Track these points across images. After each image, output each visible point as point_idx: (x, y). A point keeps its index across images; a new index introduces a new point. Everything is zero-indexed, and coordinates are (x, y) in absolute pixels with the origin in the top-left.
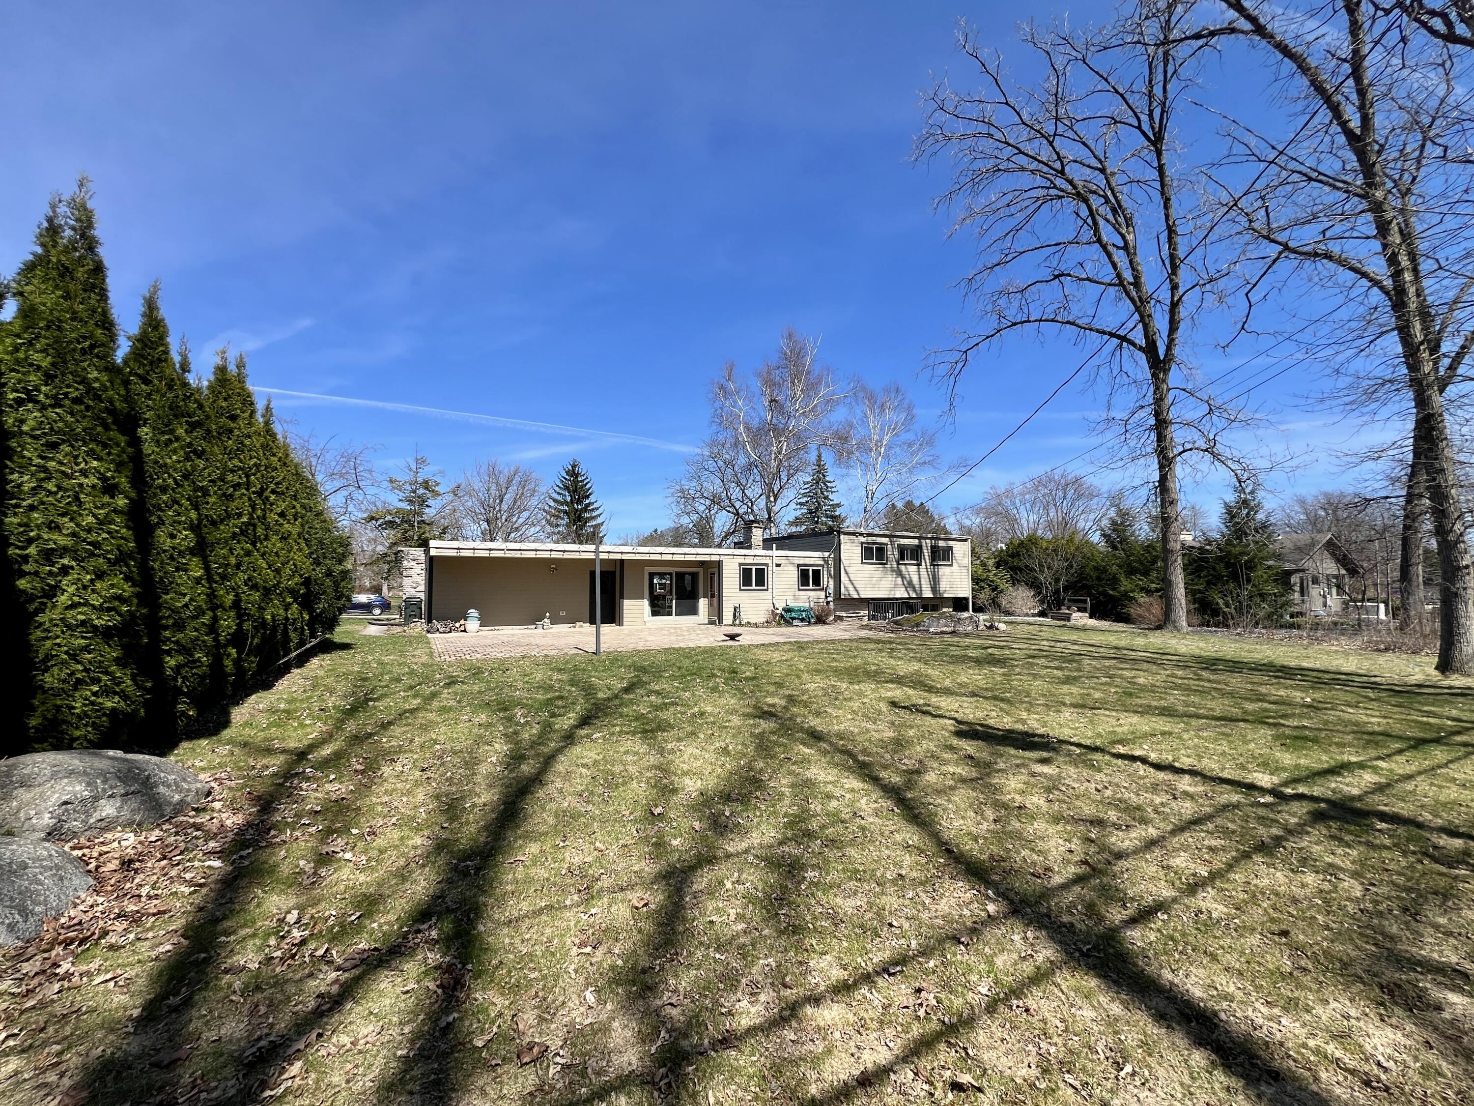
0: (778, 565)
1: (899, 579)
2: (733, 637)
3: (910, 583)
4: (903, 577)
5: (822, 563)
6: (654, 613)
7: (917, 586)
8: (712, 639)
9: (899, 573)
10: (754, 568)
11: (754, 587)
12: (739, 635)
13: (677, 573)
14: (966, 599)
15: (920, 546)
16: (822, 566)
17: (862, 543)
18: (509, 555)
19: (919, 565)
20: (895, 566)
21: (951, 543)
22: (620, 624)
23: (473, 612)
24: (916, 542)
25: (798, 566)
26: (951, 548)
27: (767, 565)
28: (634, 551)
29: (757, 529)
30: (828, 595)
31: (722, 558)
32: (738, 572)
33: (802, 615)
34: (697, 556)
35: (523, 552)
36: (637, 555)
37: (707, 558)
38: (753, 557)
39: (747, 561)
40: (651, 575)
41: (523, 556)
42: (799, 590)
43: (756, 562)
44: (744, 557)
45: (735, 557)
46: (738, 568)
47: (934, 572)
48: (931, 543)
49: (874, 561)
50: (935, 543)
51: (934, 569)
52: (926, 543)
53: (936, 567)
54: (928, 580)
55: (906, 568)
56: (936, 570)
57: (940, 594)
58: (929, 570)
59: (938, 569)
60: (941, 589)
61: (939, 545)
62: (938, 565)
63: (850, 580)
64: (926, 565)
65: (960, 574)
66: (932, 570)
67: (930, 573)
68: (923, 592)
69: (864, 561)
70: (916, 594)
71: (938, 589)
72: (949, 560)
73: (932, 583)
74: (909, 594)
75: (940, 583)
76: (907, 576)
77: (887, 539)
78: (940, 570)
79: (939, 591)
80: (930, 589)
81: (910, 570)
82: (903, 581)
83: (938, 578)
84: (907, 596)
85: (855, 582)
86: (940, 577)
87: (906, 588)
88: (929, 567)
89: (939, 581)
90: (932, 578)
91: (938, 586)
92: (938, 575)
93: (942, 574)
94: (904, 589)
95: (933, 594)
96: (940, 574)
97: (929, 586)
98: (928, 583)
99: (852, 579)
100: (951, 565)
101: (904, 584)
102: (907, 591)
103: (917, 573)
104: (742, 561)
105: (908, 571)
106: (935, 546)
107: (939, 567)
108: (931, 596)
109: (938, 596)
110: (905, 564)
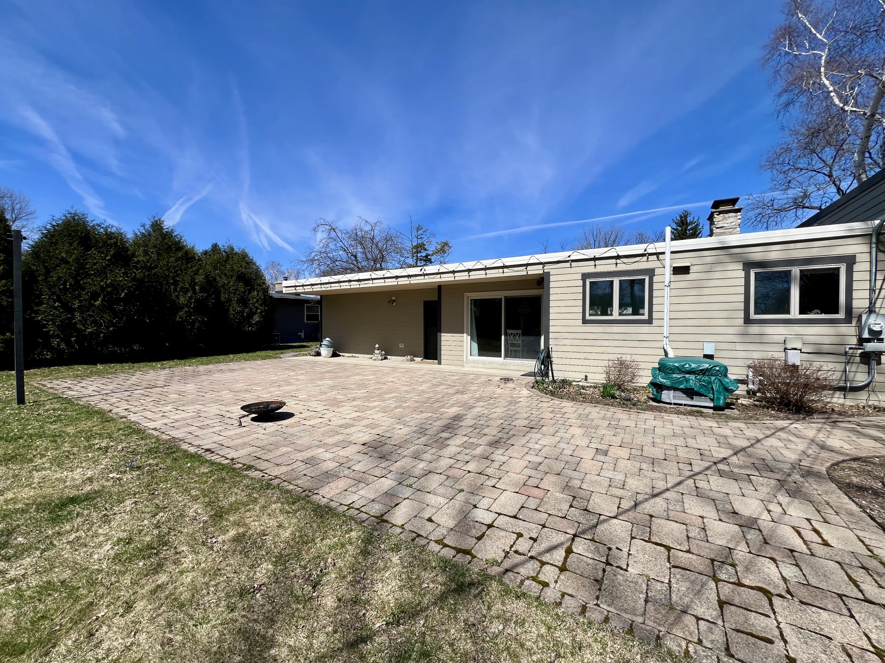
0: (682, 271)
2: (265, 413)
5: (842, 250)
6: (482, 353)
10: (617, 280)
11: (616, 316)
13: (507, 299)
16: (849, 260)
22: (440, 363)
23: (326, 341)
25: (748, 266)
27: (651, 273)
28: (421, 273)
29: (726, 215)
30: (866, 335)
31: (547, 268)
32: (581, 290)
33: (687, 381)
34: (506, 270)
35: (332, 285)
36: (426, 277)
37: (521, 272)
38: (614, 261)
39: (599, 269)
40: (476, 303)
41: (332, 288)
42: (748, 321)
43: (622, 267)
44: (592, 263)
45: (574, 264)
46: (581, 283)
104: (590, 270)
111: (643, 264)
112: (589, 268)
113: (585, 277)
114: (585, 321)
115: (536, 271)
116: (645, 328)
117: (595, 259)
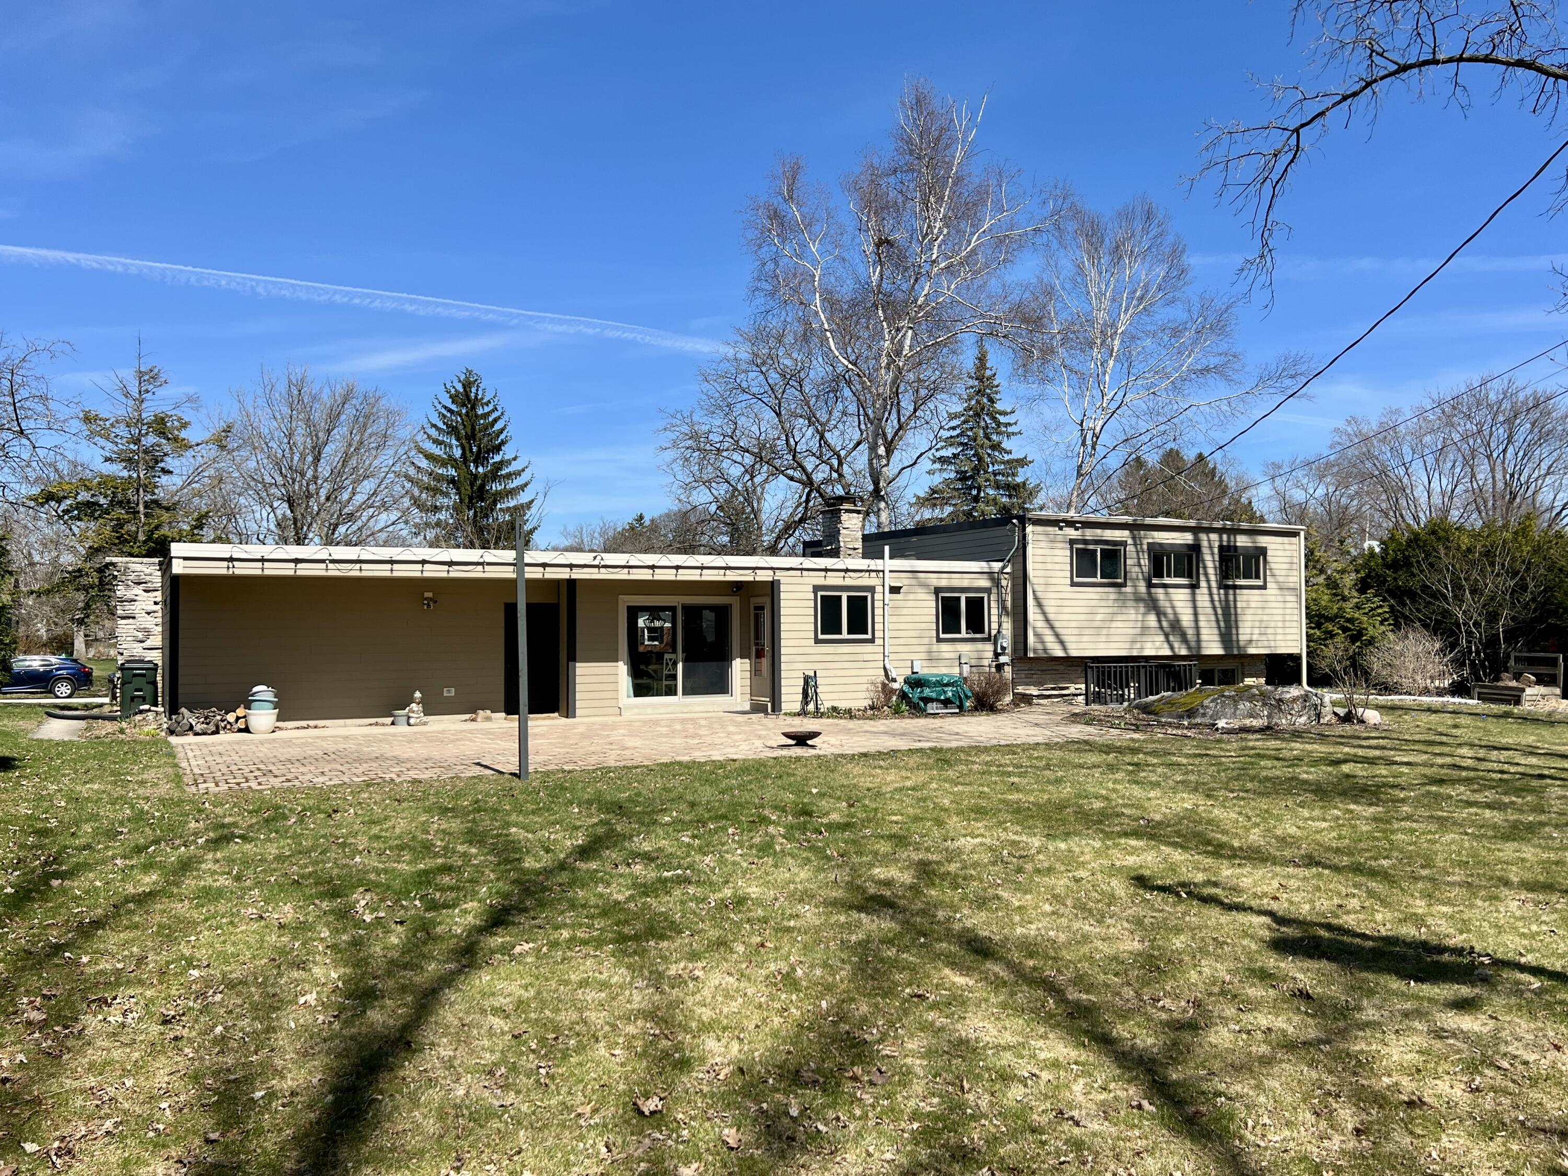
0: (895, 590)
1: (1152, 619)
2: (801, 739)
3: (1176, 625)
4: (1160, 613)
5: (984, 583)
6: (640, 690)
7: (1190, 632)
8: (758, 743)
9: (1153, 605)
10: (844, 596)
11: (845, 635)
12: (815, 735)
13: (685, 608)
14: (1296, 658)
15: (1196, 548)
16: (988, 591)
17: (1072, 542)
18: (334, 571)
19: (1194, 587)
20: (1142, 588)
21: (1263, 541)
22: (569, 713)
23: (262, 691)
24: (1188, 538)
25: (937, 590)
26: (1263, 551)
27: (872, 589)
28: (596, 562)
29: (851, 515)
30: (999, 651)
31: (779, 575)
32: (812, 604)
33: (945, 692)
34: (728, 572)
35: (364, 566)
36: (602, 570)
38: (842, 574)
39: (829, 582)
40: (632, 610)
41: (364, 574)
42: (939, 640)
43: (848, 582)
44: (823, 573)
45: (805, 573)
46: (812, 596)
47: (1227, 601)
48: (1221, 540)
49: (1099, 579)
50: (1229, 541)
51: (1226, 595)
52: (1209, 541)
53: (1231, 592)
54: (1213, 618)
55: (1167, 594)
56: (1231, 598)
57: (1239, 647)
58: (1216, 598)
59: (1235, 595)
60: (1241, 638)
61: (1238, 544)
62: (1235, 587)
63: (1047, 620)
64: (1209, 588)
65: (1281, 605)
66: (1223, 597)
67: (1217, 604)
68: (1204, 644)
69: (1076, 579)
70: (1189, 648)
71: (1234, 638)
72: (1258, 577)
73: (1222, 624)
74: (1172, 648)
75: (1240, 624)
76: (1169, 611)
77: (1126, 533)
78: (1238, 598)
79: (1238, 641)
80: (1217, 638)
81: (1174, 597)
82: (1159, 621)
83: (1236, 614)
84: (1168, 652)
85: (1057, 624)
86: (1239, 611)
87: (1167, 635)
88: (1215, 591)
89: (1236, 621)
90: (1223, 615)
91: (1234, 631)
92: (1235, 608)
93: (1244, 605)
94: (1162, 638)
95: (1225, 648)
96: (1239, 605)
97: (1216, 631)
98: (1214, 624)
99: (1051, 617)
100: (1264, 587)
101: (1161, 628)
102: (1168, 641)
103: (1190, 604)
104: (821, 581)
105: (1171, 601)
106: (1229, 547)
107: (1238, 591)
108: (1220, 652)
109: (1236, 652)
110: (1165, 586)
111: (865, 581)
112: (819, 579)
113: (816, 589)
114: (817, 641)
115: (764, 576)
116: (868, 648)
117: (826, 570)
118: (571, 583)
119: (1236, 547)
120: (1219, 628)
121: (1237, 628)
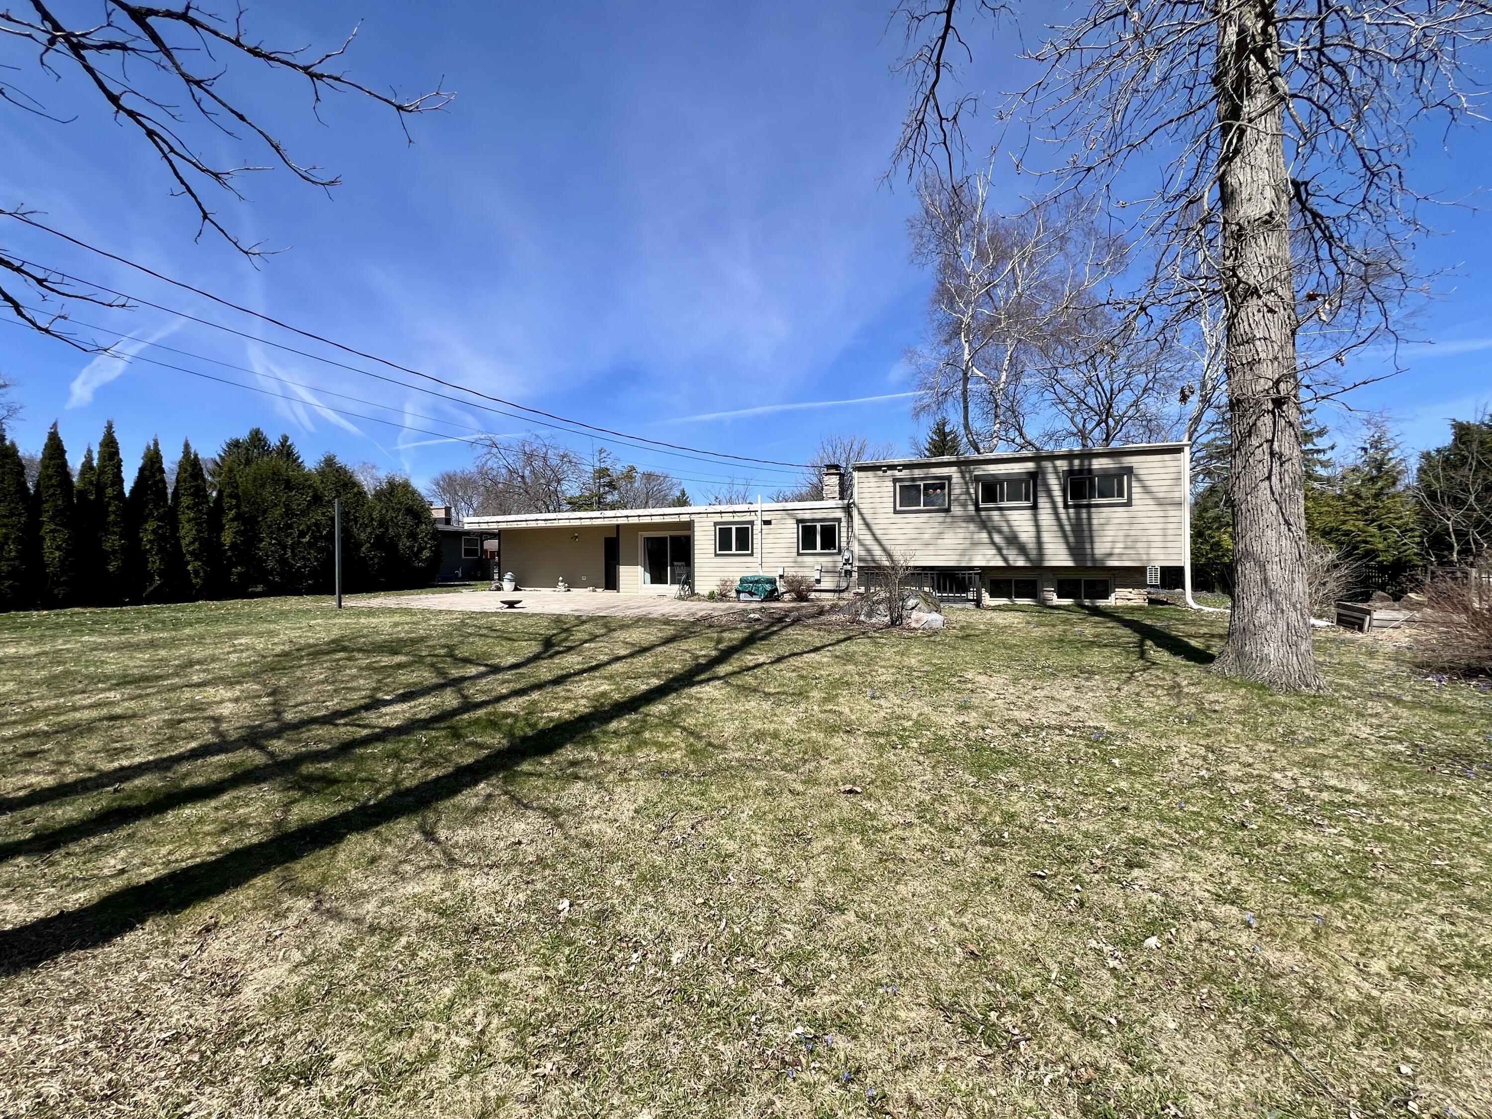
0: (767, 523)
1: (983, 534)
2: (511, 604)
3: (1013, 540)
4: (993, 532)
5: (837, 515)
6: (652, 581)
7: (1031, 546)
9: (985, 525)
10: (734, 527)
11: (734, 551)
13: (671, 538)
15: (1038, 475)
16: (839, 520)
17: (896, 481)
19: (1035, 508)
20: (972, 512)
21: (1128, 461)
22: (617, 590)
23: (506, 574)
25: (798, 521)
26: (1128, 471)
27: (752, 523)
28: (603, 516)
30: (844, 561)
31: (693, 517)
32: (713, 533)
33: (749, 587)
34: (665, 517)
36: (606, 519)
37: (676, 519)
38: (732, 514)
39: (724, 520)
40: (648, 540)
42: (799, 554)
43: (736, 519)
44: (720, 515)
45: (708, 515)
46: (713, 528)
47: (1078, 518)
48: (1071, 464)
49: (922, 507)
50: (1082, 464)
51: (1078, 514)
52: (1055, 467)
53: (1084, 510)
54: (1059, 534)
55: (1002, 515)
56: (1084, 516)
57: (1094, 560)
58: (1063, 516)
59: (1089, 513)
60: (1097, 551)
61: (1094, 467)
62: (1089, 506)
63: (877, 540)
64: (1055, 508)
65: (1161, 520)
66: (1072, 516)
67: (1065, 522)
68: (1047, 557)
69: (898, 508)
70: (1028, 559)
71: (1089, 551)
72: (1121, 495)
73: (1071, 539)
74: (1006, 560)
75: (1096, 539)
76: (1006, 529)
77: (954, 469)
78: (1094, 516)
79: (1093, 554)
80: (1066, 552)
81: (1011, 518)
82: (991, 538)
83: (1091, 530)
84: (1001, 563)
85: (884, 542)
86: (1095, 527)
87: (999, 550)
88: (1061, 510)
89: (1091, 537)
90: (1073, 531)
91: (1088, 546)
92: (1090, 524)
93: (1102, 521)
94: (994, 552)
95: (1075, 560)
96: (1095, 522)
97: (1064, 546)
98: (1061, 540)
99: (879, 537)
100: (1129, 504)
101: (993, 543)
102: (1002, 555)
103: (1032, 523)
104: (719, 520)
105: (1007, 521)
106: (1081, 471)
107: (1093, 510)
108: (1070, 564)
109: (1089, 564)
110: (1001, 509)
111: (747, 518)
112: (717, 518)
113: (716, 524)
114: (716, 555)
115: (684, 518)
116: (749, 559)
117: (721, 513)
118: (618, 526)
119: (1090, 471)
120: (1067, 543)
121: (1092, 543)
